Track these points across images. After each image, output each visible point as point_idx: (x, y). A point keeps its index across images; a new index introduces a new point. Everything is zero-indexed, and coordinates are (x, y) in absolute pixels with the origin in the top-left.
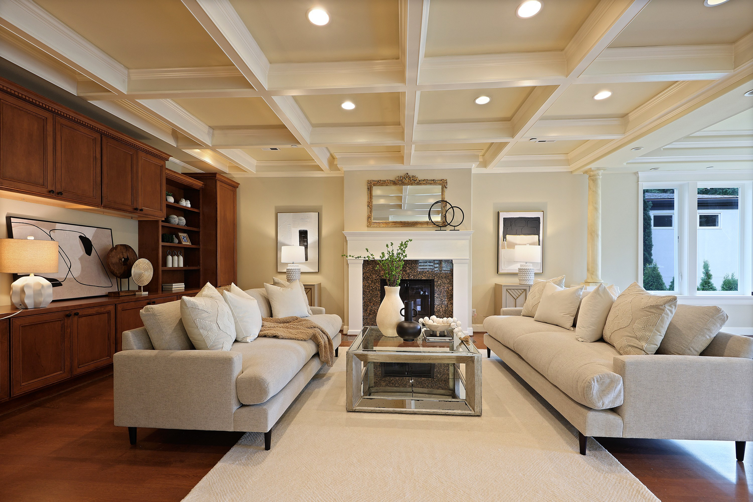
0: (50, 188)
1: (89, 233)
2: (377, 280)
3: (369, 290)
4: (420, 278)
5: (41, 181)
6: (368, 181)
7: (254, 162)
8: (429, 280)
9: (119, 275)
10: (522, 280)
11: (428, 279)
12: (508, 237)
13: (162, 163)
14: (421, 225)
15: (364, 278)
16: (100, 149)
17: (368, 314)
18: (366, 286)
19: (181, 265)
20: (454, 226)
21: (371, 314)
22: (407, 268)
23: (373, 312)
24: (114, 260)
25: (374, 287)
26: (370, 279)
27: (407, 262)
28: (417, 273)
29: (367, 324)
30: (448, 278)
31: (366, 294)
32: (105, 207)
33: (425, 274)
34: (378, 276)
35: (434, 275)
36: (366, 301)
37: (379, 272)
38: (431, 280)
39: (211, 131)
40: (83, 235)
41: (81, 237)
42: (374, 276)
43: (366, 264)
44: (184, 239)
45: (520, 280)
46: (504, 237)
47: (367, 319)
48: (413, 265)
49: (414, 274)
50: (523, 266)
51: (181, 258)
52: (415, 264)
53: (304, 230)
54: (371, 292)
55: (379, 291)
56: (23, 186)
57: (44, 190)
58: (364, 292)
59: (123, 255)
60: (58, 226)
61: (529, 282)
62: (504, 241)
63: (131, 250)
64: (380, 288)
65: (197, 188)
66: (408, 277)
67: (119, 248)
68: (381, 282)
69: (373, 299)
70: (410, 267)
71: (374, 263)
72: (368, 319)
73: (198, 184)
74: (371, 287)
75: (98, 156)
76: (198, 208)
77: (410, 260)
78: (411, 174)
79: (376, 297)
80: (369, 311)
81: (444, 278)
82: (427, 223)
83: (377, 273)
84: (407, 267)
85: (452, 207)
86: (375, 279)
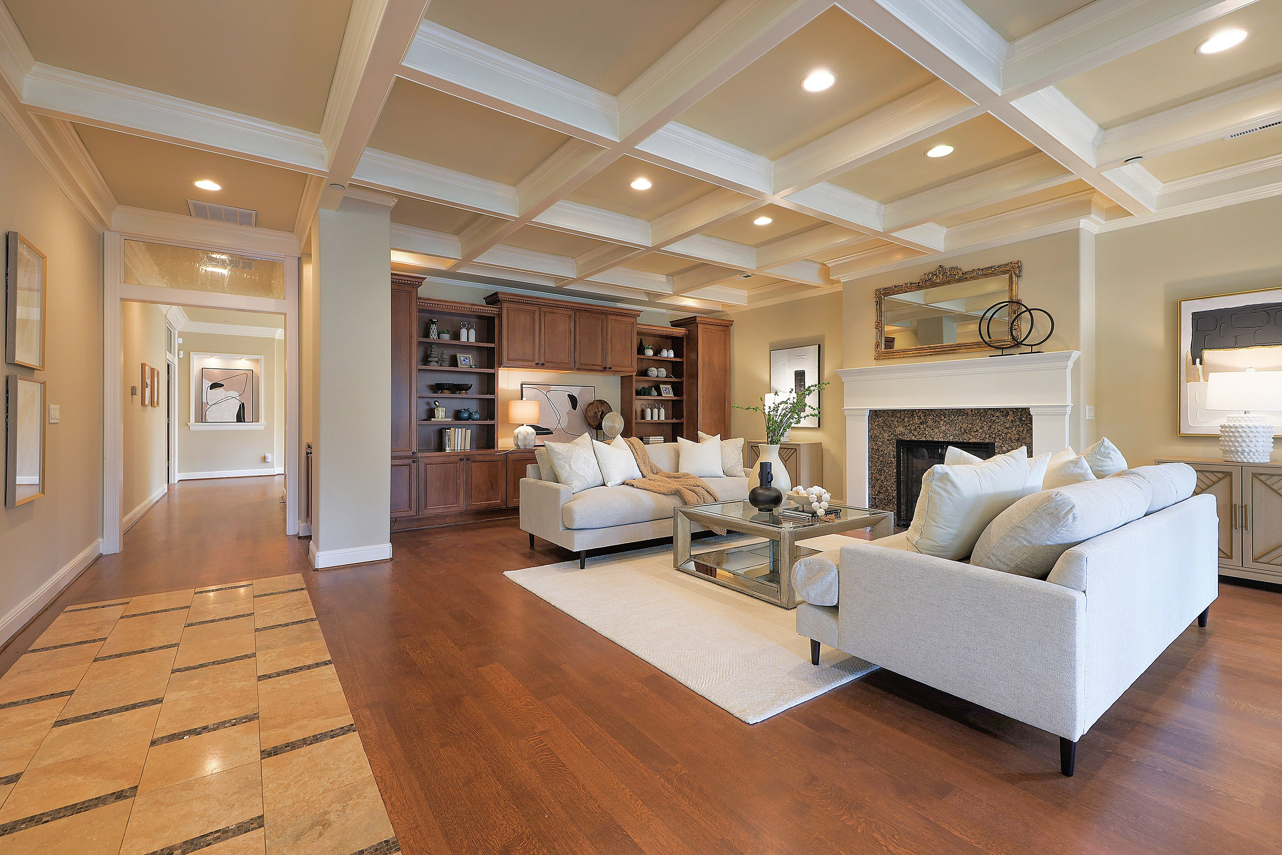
0: (536, 362)
1: (575, 392)
2: (891, 441)
3: (878, 455)
4: (966, 439)
5: (531, 358)
6: (877, 290)
7: (744, 293)
8: (984, 444)
9: (594, 427)
10: (1228, 451)
11: (981, 441)
12: (1208, 354)
13: (633, 320)
14: (967, 349)
15: (870, 437)
16: (573, 323)
17: (876, 492)
18: (873, 449)
19: (663, 418)
20: (1032, 346)
21: (881, 493)
22: (942, 422)
23: (884, 489)
24: (591, 414)
25: (885, 452)
26: (879, 440)
27: (941, 413)
28: (961, 431)
29: (875, 507)
30: (1023, 441)
31: (874, 462)
32: (578, 369)
33: (976, 433)
34: (892, 434)
35: (994, 436)
36: (873, 472)
37: (893, 428)
38: (988, 444)
39: (671, 278)
40: (571, 394)
41: (569, 395)
42: (886, 435)
43: (874, 417)
44: (665, 390)
45: (1225, 452)
46: (1196, 354)
47: (875, 498)
48: (953, 417)
49: (954, 432)
50: (1235, 421)
51: (662, 411)
52: (957, 416)
53: (800, 371)
54: (881, 459)
55: (894, 458)
56: (520, 363)
57: (534, 364)
58: (871, 458)
59: (598, 409)
60: (553, 388)
61: (1245, 458)
62: (1194, 363)
63: (605, 405)
64: (895, 453)
65: (680, 335)
66: (943, 437)
67: (595, 403)
68: (896, 445)
69: (885, 470)
70: (947, 421)
71: (886, 414)
72: (877, 500)
73: (680, 331)
74: (882, 451)
75: (572, 329)
76: (682, 357)
77: (946, 410)
78: (947, 265)
79: (889, 467)
80: (878, 488)
81: (1014, 441)
82: (978, 344)
83: (891, 430)
84: (942, 420)
85: (1029, 311)
86: (888, 440)
